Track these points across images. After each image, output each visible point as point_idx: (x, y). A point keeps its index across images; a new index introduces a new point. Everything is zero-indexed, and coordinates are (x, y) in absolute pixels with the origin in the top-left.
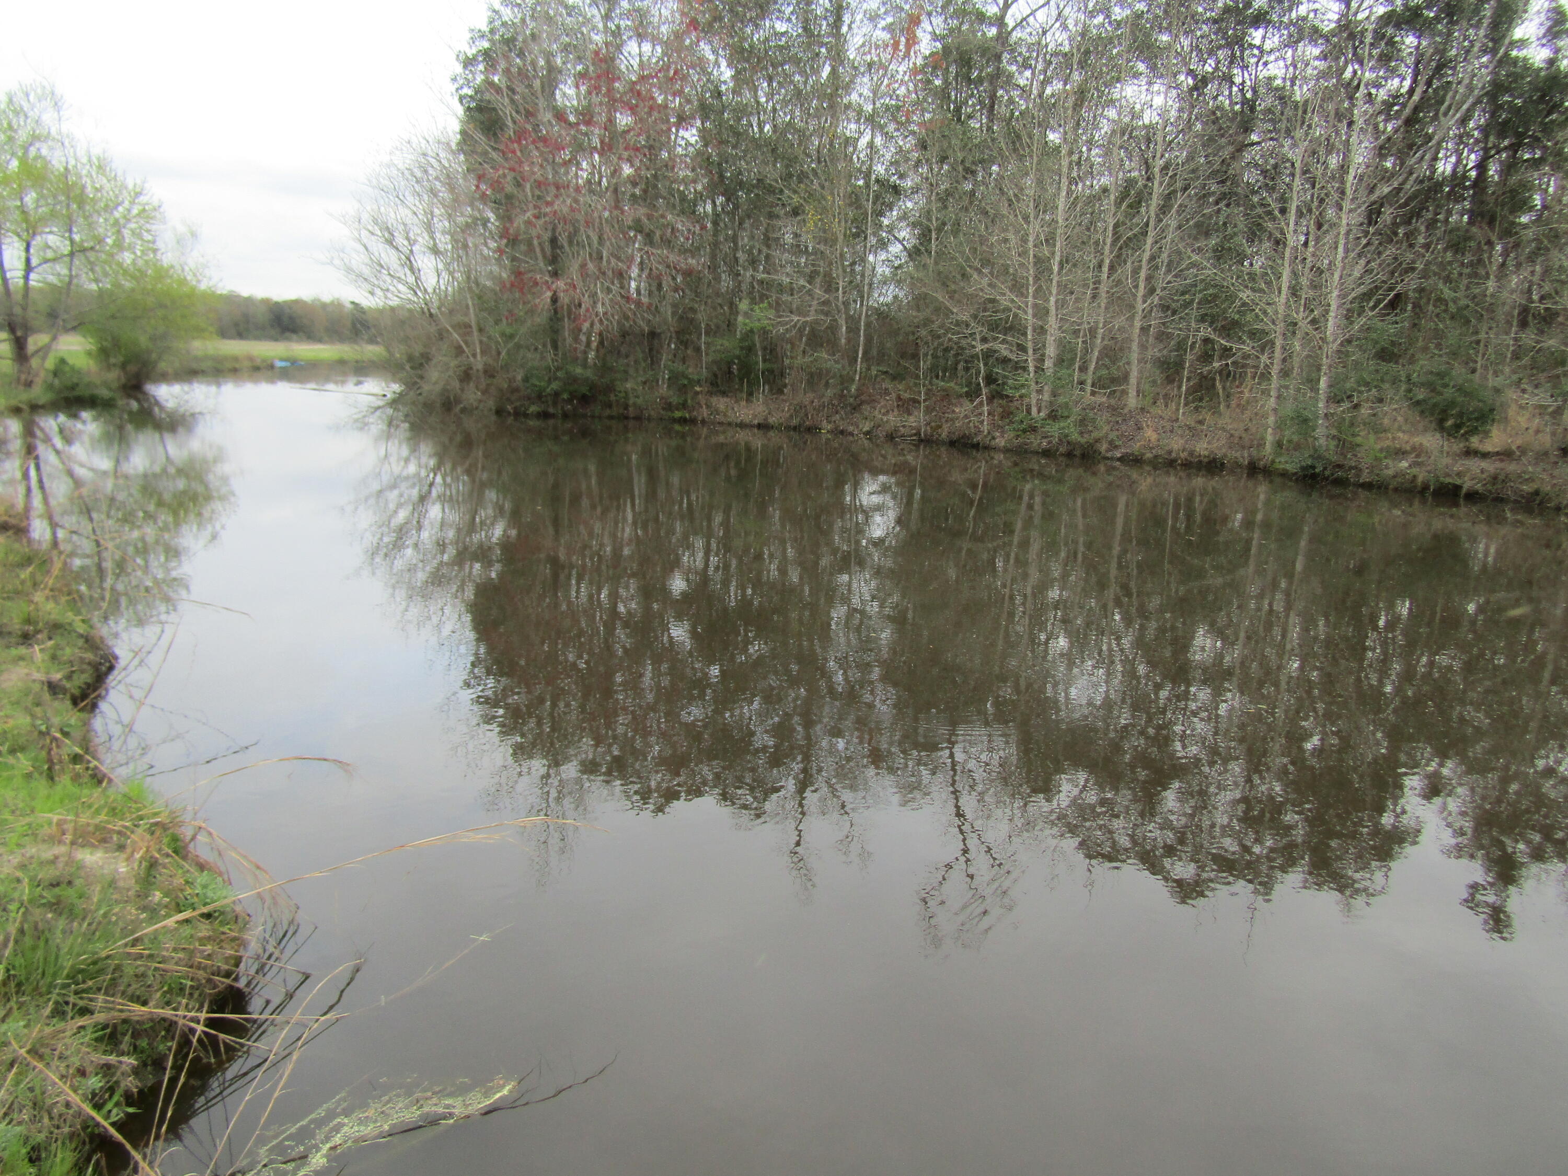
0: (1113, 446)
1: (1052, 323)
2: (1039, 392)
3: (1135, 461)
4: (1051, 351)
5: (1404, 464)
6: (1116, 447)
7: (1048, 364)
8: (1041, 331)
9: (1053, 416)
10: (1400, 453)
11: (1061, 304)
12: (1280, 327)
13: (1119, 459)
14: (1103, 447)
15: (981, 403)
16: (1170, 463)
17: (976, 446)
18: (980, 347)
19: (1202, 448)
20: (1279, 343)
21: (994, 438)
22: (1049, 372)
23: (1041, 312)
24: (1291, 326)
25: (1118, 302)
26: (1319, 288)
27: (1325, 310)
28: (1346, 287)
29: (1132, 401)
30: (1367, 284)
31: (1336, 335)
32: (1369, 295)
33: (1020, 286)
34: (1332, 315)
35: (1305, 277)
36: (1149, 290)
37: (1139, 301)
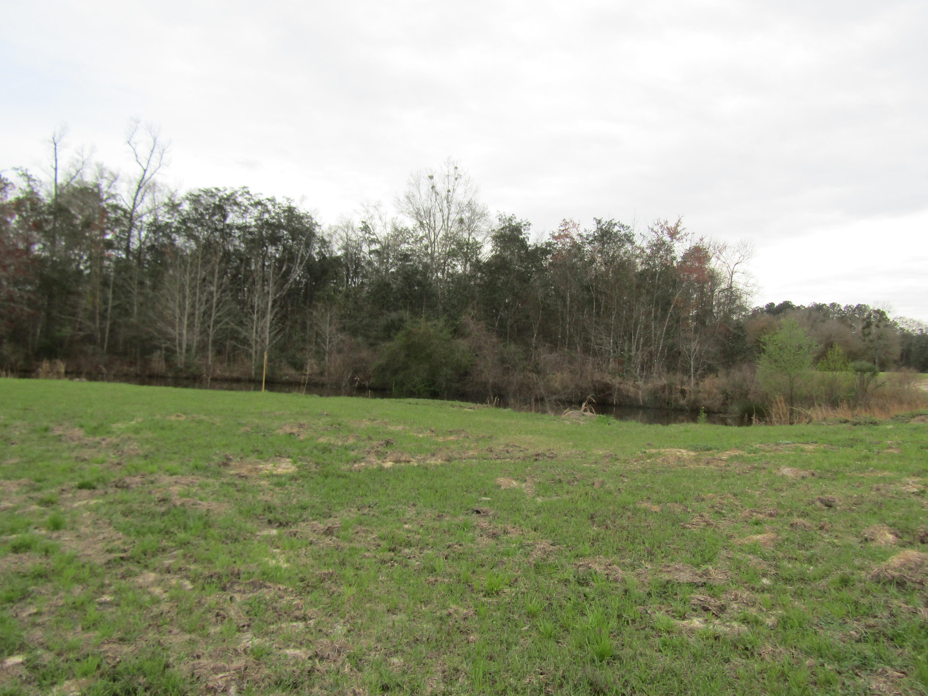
1: (184, 338)
2: (181, 359)
4: (184, 346)
7: (184, 351)
8: (180, 340)
9: (186, 367)
11: (187, 333)
12: (254, 342)
17: (162, 376)
18: (163, 345)
19: (235, 375)
20: (254, 346)
21: (168, 374)
22: (184, 353)
23: (181, 335)
24: (256, 342)
25: (204, 332)
26: (263, 332)
27: (266, 338)
28: (270, 333)
29: (210, 363)
30: (275, 332)
31: (269, 344)
32: (276, 335)
33: (173, 327)
34: (268, 340)
35: (259, 329)
36: (214, 329)
37: (211, 331)
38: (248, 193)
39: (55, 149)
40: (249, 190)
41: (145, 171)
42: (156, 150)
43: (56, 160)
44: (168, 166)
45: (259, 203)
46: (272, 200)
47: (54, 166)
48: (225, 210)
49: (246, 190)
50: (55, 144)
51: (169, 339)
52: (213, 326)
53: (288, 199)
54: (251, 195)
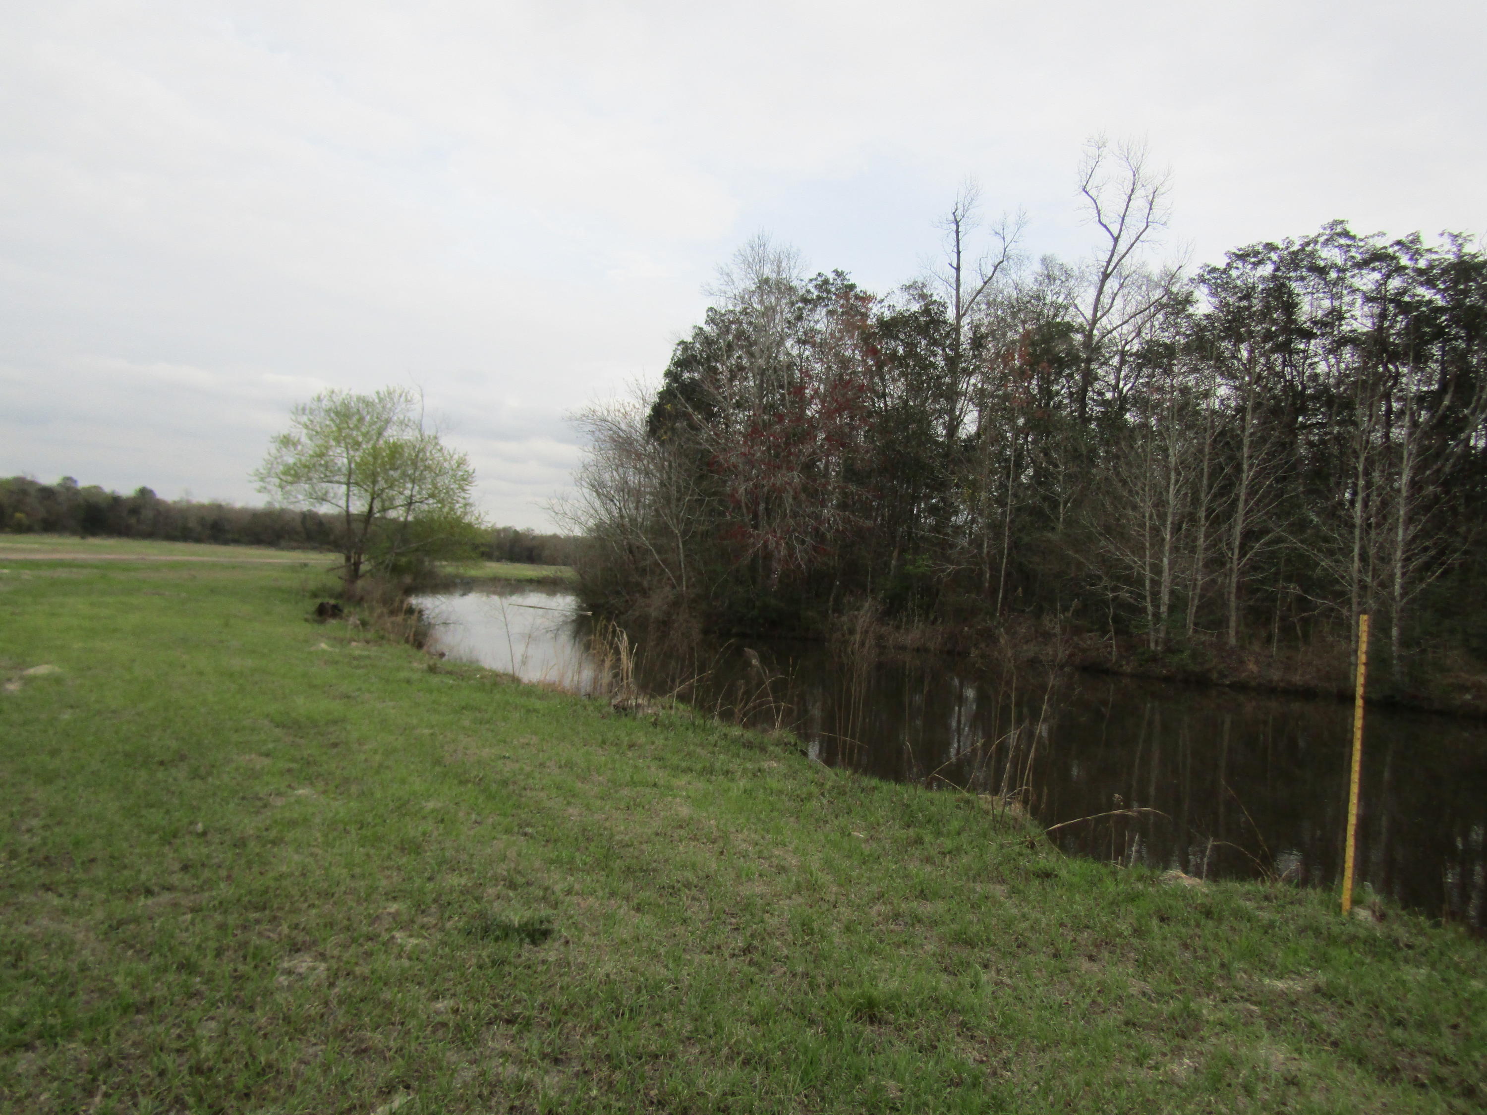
0: (1222, 675)
1: (1166, 577)
2: (1157, 631)
3: (1241, 687)
4: (1165, 598)
5: (1468, 697)
6: (1226, 676)
7: (1163, 609)
8: (1155, 583)
9: (1170, 650)
10: (1464, 689)
11: (1172, 564)
12: (1355, 588)
13: (1228, 686)
14: (1215, 676)
15: (1110, 638)
16: (1271, 690)
17: (1106, 672)
18: (1111, 595)
19: (1297, 679)
20: (1355, 600)
21: (1121, 666)
22: (1164, 616)
23: (1157, 569)
24: (1364, 587)
25: (1217, 562)
26: (1385, 559)
27: (1392, 576)
28: (1407, 560)
29: (1233, 641)
30: (1424, 558)
31: (1402, 596)
32: (1427, 567)
33: (1139, 550)
34: (1398, 581)
35: (1372, 551)
36: (1243, 554)
37: (1235, 563)
38: (1346, 234)
39: (957, 232)
40: (1349, 227)
41: (1116, 240)
42: (1139, 192)
43: (959, 253)
44: (1164, 224)
45: (1376, 258)
46: (1411, 245)
47: (955, 265)
48: (1290, 294)
49: (1339, 229)
50: (957, 223)
51: (1128, 580)
52: (1242, 546)
53: (1455, 237)
54: (1353, 238)
